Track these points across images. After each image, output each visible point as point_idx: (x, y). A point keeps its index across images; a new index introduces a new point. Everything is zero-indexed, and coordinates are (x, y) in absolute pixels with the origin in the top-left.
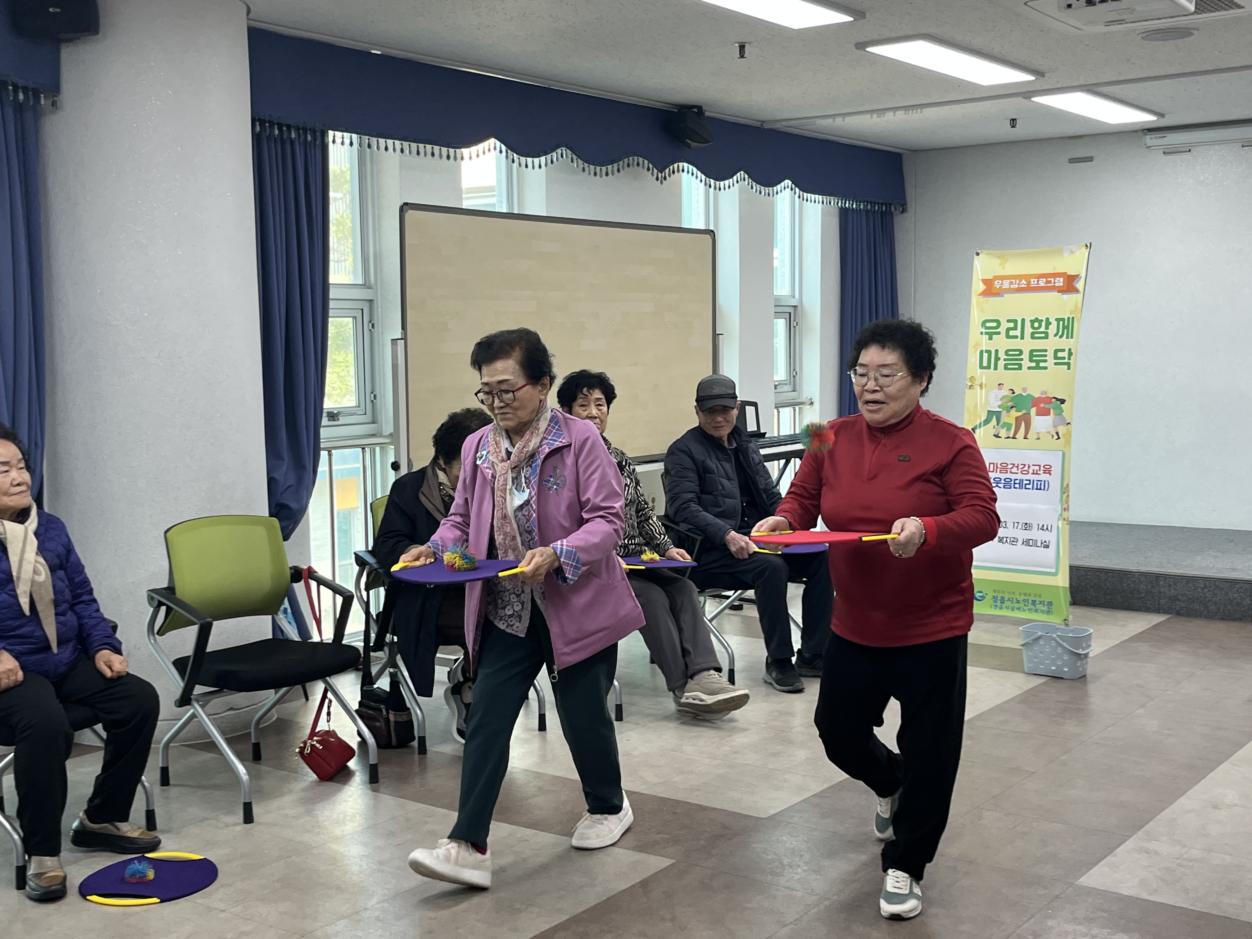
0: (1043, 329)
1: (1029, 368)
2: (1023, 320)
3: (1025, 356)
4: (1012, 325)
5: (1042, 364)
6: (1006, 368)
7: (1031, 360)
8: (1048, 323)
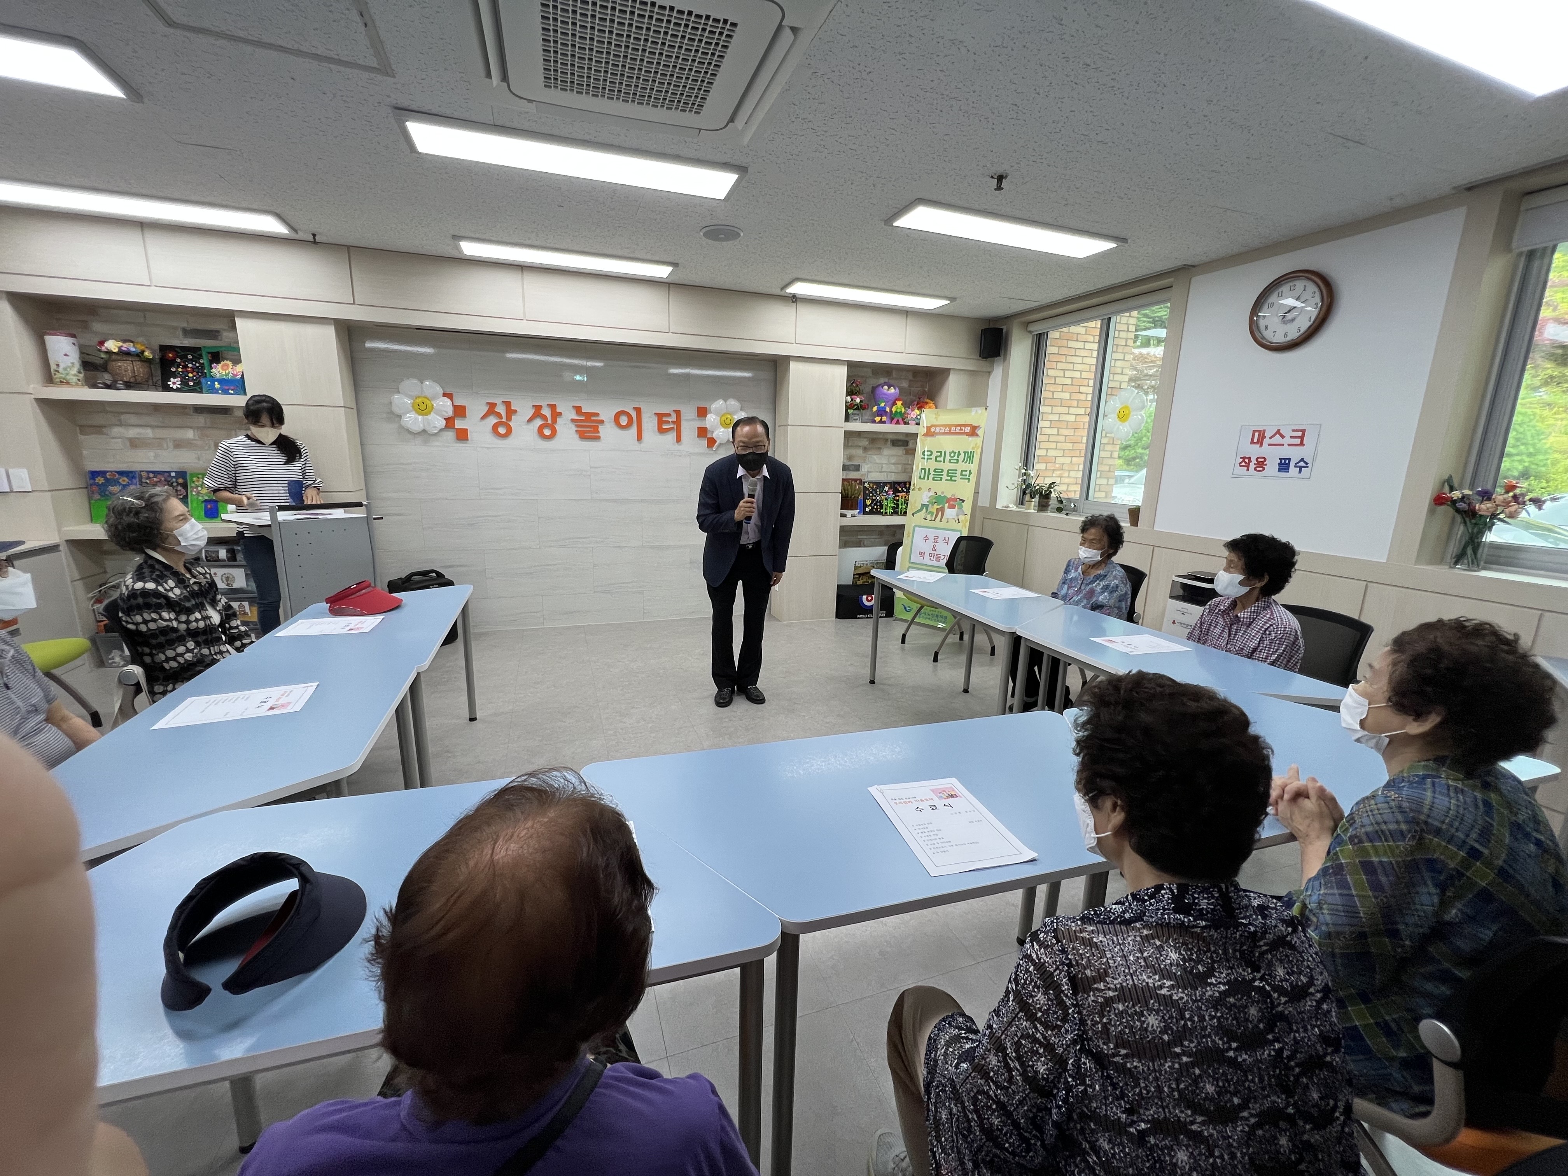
0: (956, 458)
1: (946, 480)
2: (945, 452)
3: (945, 473)
4: (939, 454)
5: (953, 478)
6: (933, 479)
7: (948, 476)
8: (959, 454)
